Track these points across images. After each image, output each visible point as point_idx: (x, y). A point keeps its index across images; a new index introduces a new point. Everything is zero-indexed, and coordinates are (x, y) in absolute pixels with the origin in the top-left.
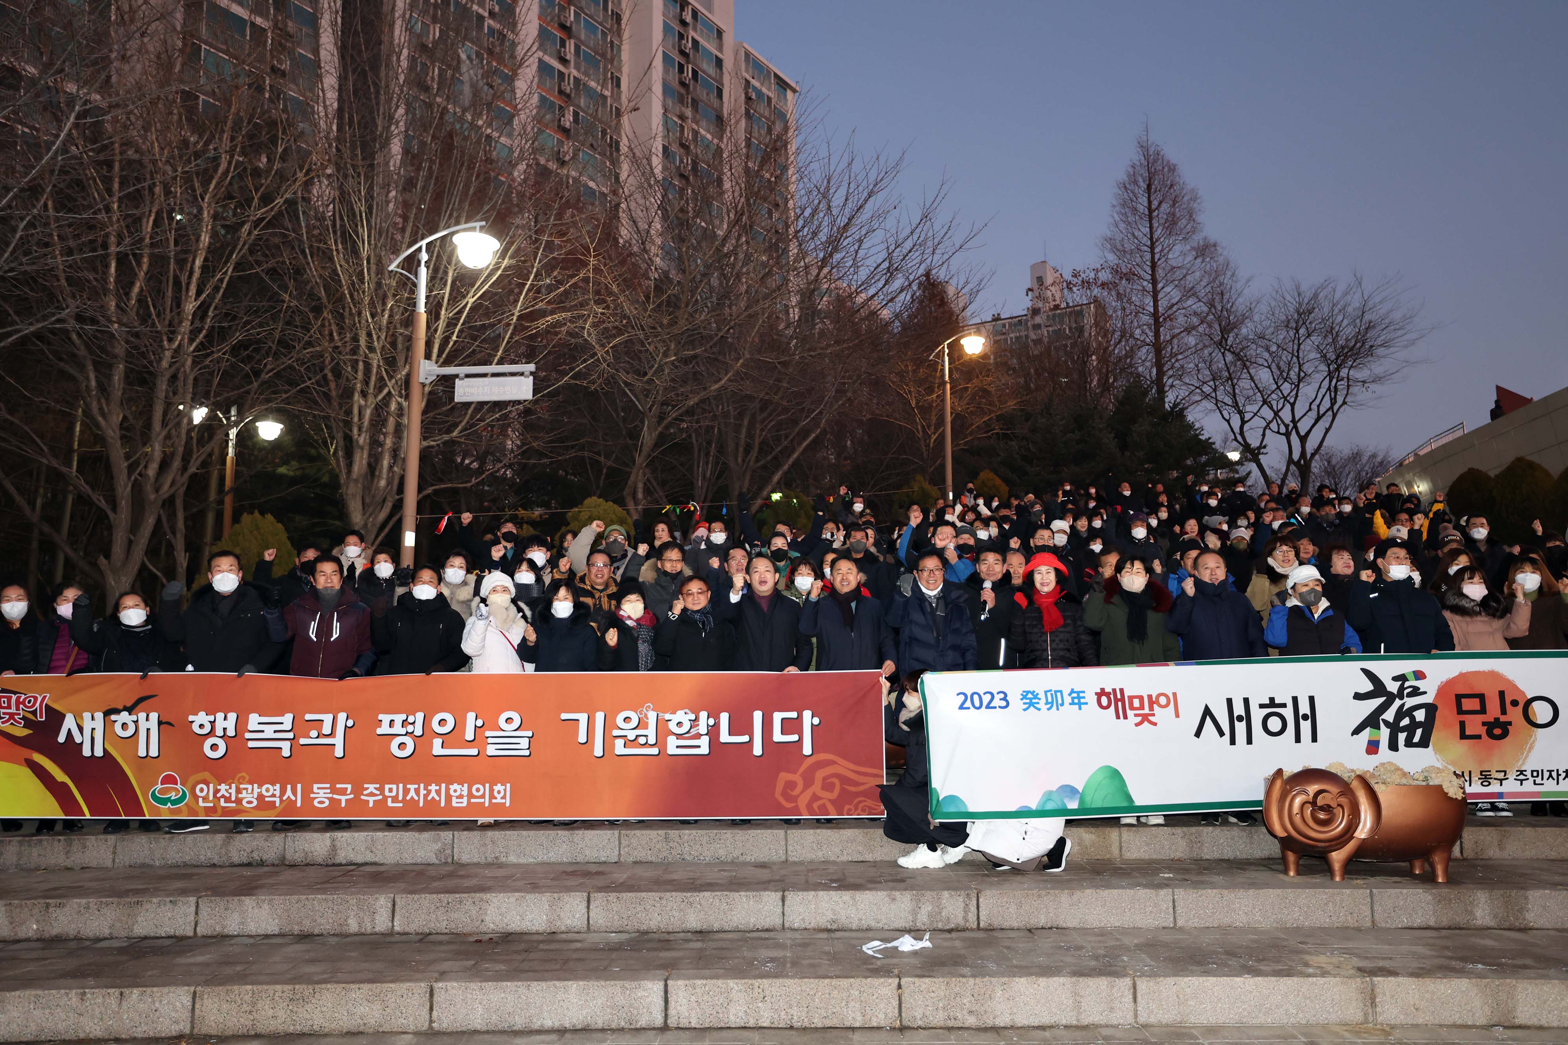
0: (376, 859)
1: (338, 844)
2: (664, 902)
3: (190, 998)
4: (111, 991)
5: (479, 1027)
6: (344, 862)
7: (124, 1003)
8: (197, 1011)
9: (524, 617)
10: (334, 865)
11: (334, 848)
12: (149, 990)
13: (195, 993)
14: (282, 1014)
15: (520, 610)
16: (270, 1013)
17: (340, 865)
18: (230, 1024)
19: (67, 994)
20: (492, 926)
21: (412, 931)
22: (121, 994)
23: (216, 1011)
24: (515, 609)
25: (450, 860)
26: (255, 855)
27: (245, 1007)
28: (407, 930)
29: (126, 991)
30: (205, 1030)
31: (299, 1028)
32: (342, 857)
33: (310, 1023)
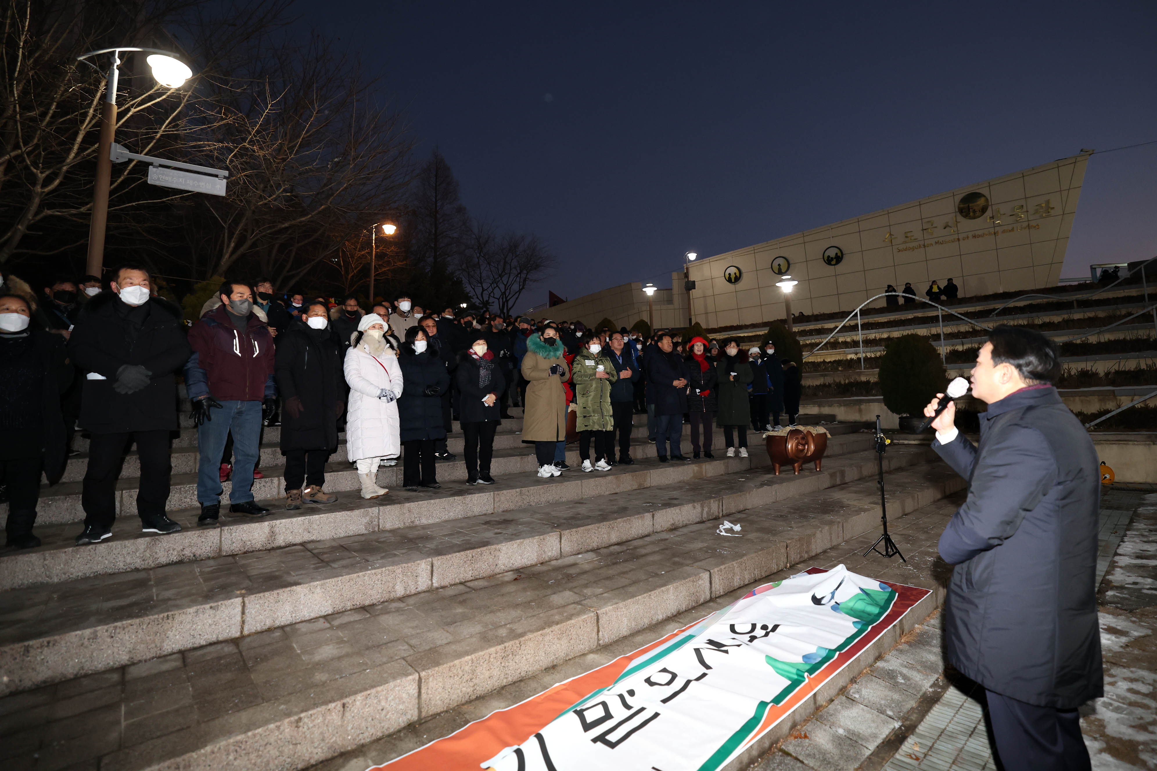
0: (314, 538)
1: (277, 530)
2: (600, 530)
3: (415, 686)
4: (332, 706)
5: (625, 634)
6: (283, 544)
7: (347, 714)
8: (424, 696)
9: (392, 347)
10: (273, 549)
11: (273, 533)
12: (373, 691)
13: (420, 679)
14: (496, 672)
15: (388, 341)
16: (487, 674)
17: (280, 548)
18: (454, 697)
19: (278, 728)
20: (503, 567)
21: (447, 584)
22: (344, 705)
23: (440, 690)
24: (384, 341)
25: (376, 529)
26: (187, 552)
27: (466, 677)
28: (443, 584)
29: (348, 700)
30: (433, 710)
31: (510, 679)
32: (280, 541)
33: (518, 672)
